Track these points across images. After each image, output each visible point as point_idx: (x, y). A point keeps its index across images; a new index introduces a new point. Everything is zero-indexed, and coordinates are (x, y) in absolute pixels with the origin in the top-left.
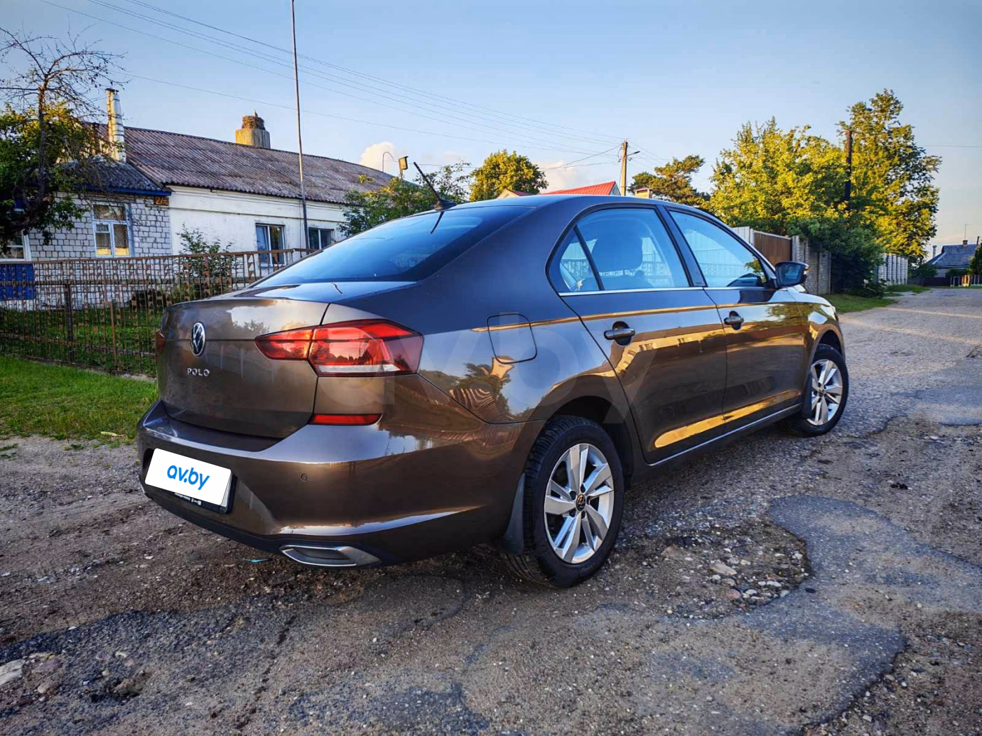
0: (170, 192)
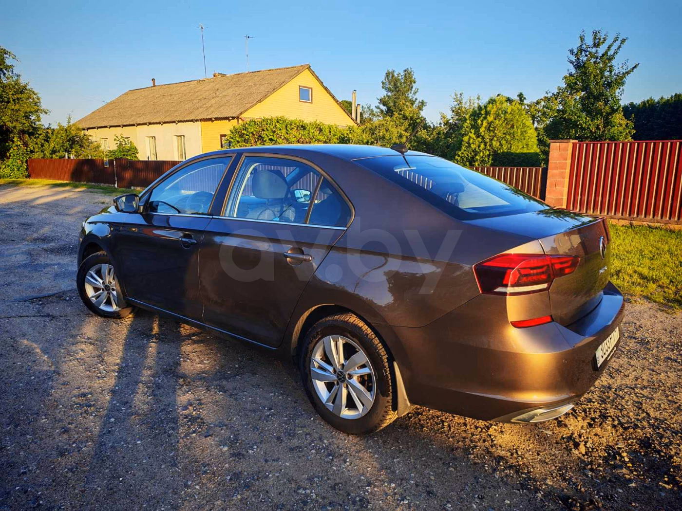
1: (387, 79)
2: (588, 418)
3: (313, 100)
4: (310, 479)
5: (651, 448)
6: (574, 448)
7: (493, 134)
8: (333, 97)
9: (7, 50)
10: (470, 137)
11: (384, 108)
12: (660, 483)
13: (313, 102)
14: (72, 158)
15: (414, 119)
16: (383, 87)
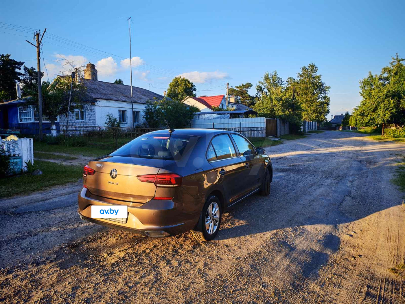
0: (96, 101)
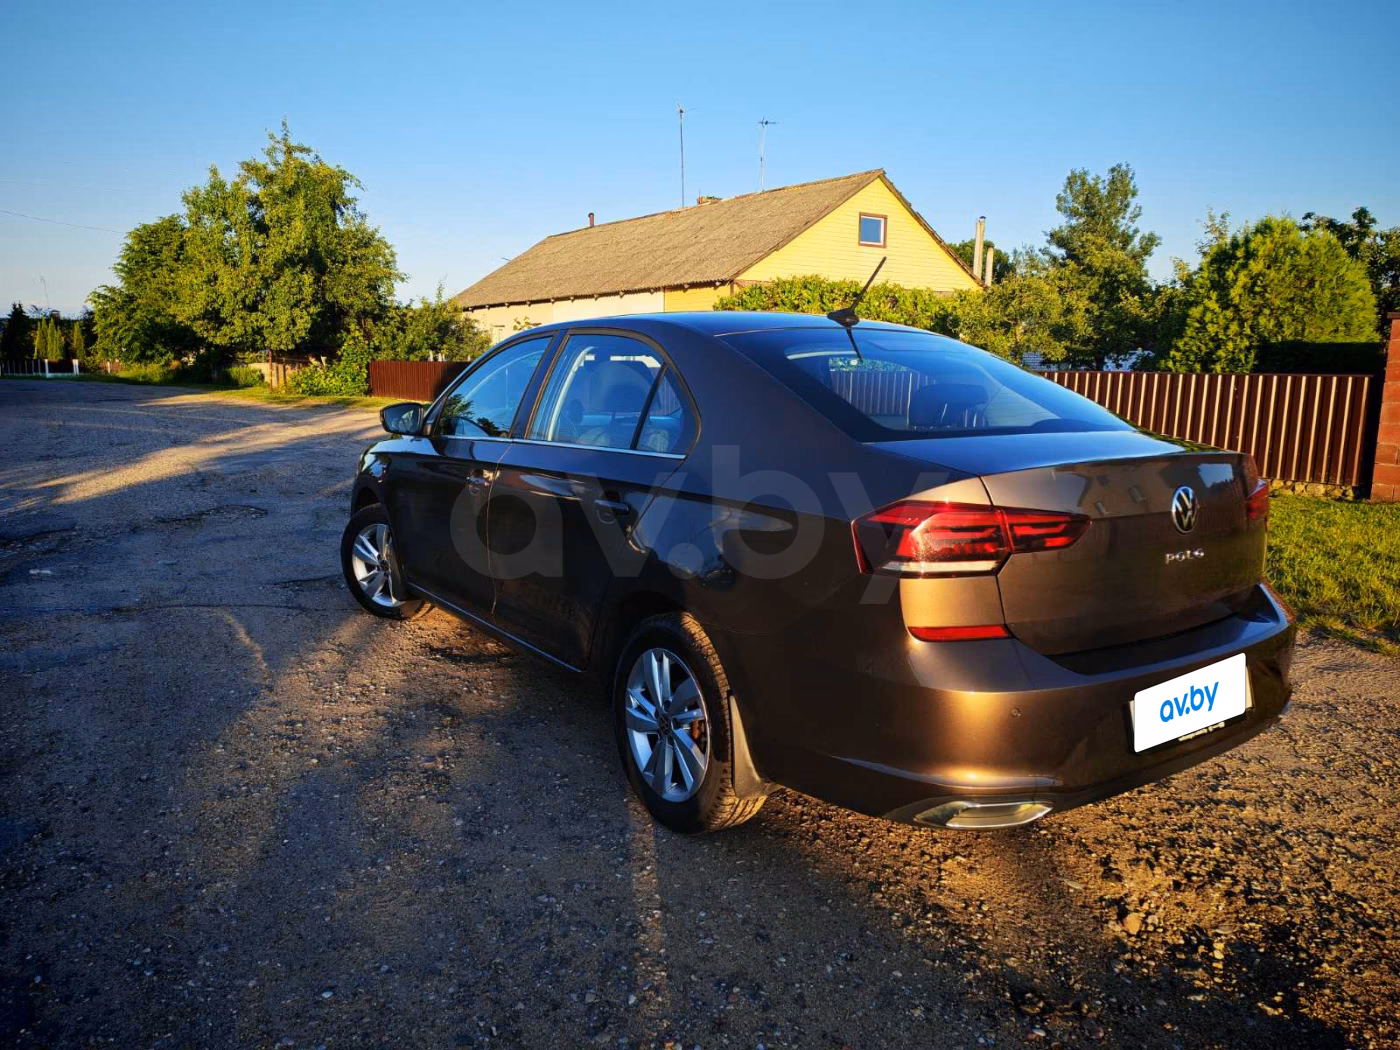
1: (1068, 191)
2: (1179, 873)
3: (888, 240)
4: (568, 886)
5: (1285, 943)
6: (1117, 921)
7: (1262, 302)
8: (933, 234)
9: (348, 172)
10: (1206, 309)
11: (1060, 252)
12: (1260, 1004)
13: (888, 244)
14: (440, 360)
15: (1113, 272)
16: (1059, 208)
